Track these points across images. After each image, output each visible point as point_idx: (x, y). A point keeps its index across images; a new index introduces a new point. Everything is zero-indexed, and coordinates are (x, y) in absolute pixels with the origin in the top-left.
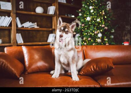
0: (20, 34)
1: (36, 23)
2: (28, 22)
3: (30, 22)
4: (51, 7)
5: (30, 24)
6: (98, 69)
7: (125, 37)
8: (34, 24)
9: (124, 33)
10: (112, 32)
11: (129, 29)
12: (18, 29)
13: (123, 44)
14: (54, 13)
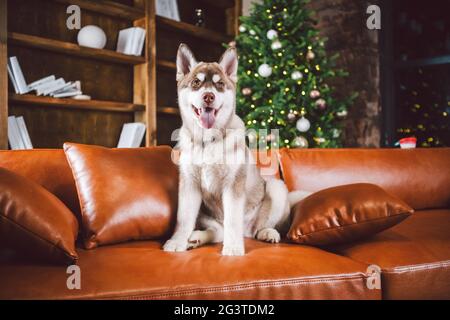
0: (21, 120)
1: (78, 84)
2: (53, 77)
3: (57, 78)
4: (132, 29)
5: (60, 83)
6: (354, 220)
7: (364, 136)
8: (74, 85)
9: (363, 124)
10: (339, 114)
11: (376, 113)
12: (16, 98)
13: (397, 144)
14: (140, 53)
